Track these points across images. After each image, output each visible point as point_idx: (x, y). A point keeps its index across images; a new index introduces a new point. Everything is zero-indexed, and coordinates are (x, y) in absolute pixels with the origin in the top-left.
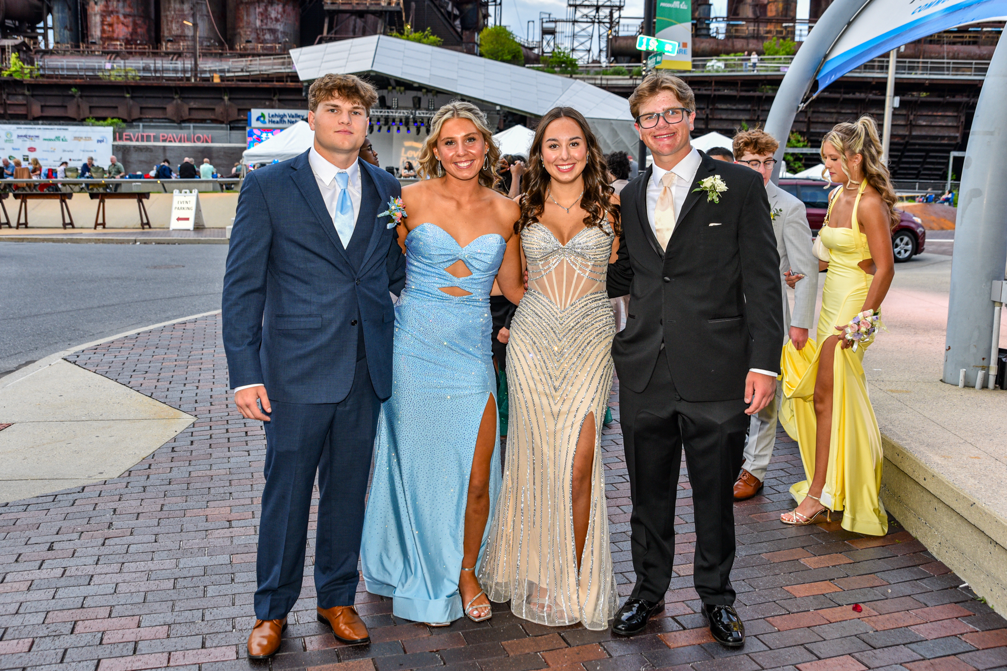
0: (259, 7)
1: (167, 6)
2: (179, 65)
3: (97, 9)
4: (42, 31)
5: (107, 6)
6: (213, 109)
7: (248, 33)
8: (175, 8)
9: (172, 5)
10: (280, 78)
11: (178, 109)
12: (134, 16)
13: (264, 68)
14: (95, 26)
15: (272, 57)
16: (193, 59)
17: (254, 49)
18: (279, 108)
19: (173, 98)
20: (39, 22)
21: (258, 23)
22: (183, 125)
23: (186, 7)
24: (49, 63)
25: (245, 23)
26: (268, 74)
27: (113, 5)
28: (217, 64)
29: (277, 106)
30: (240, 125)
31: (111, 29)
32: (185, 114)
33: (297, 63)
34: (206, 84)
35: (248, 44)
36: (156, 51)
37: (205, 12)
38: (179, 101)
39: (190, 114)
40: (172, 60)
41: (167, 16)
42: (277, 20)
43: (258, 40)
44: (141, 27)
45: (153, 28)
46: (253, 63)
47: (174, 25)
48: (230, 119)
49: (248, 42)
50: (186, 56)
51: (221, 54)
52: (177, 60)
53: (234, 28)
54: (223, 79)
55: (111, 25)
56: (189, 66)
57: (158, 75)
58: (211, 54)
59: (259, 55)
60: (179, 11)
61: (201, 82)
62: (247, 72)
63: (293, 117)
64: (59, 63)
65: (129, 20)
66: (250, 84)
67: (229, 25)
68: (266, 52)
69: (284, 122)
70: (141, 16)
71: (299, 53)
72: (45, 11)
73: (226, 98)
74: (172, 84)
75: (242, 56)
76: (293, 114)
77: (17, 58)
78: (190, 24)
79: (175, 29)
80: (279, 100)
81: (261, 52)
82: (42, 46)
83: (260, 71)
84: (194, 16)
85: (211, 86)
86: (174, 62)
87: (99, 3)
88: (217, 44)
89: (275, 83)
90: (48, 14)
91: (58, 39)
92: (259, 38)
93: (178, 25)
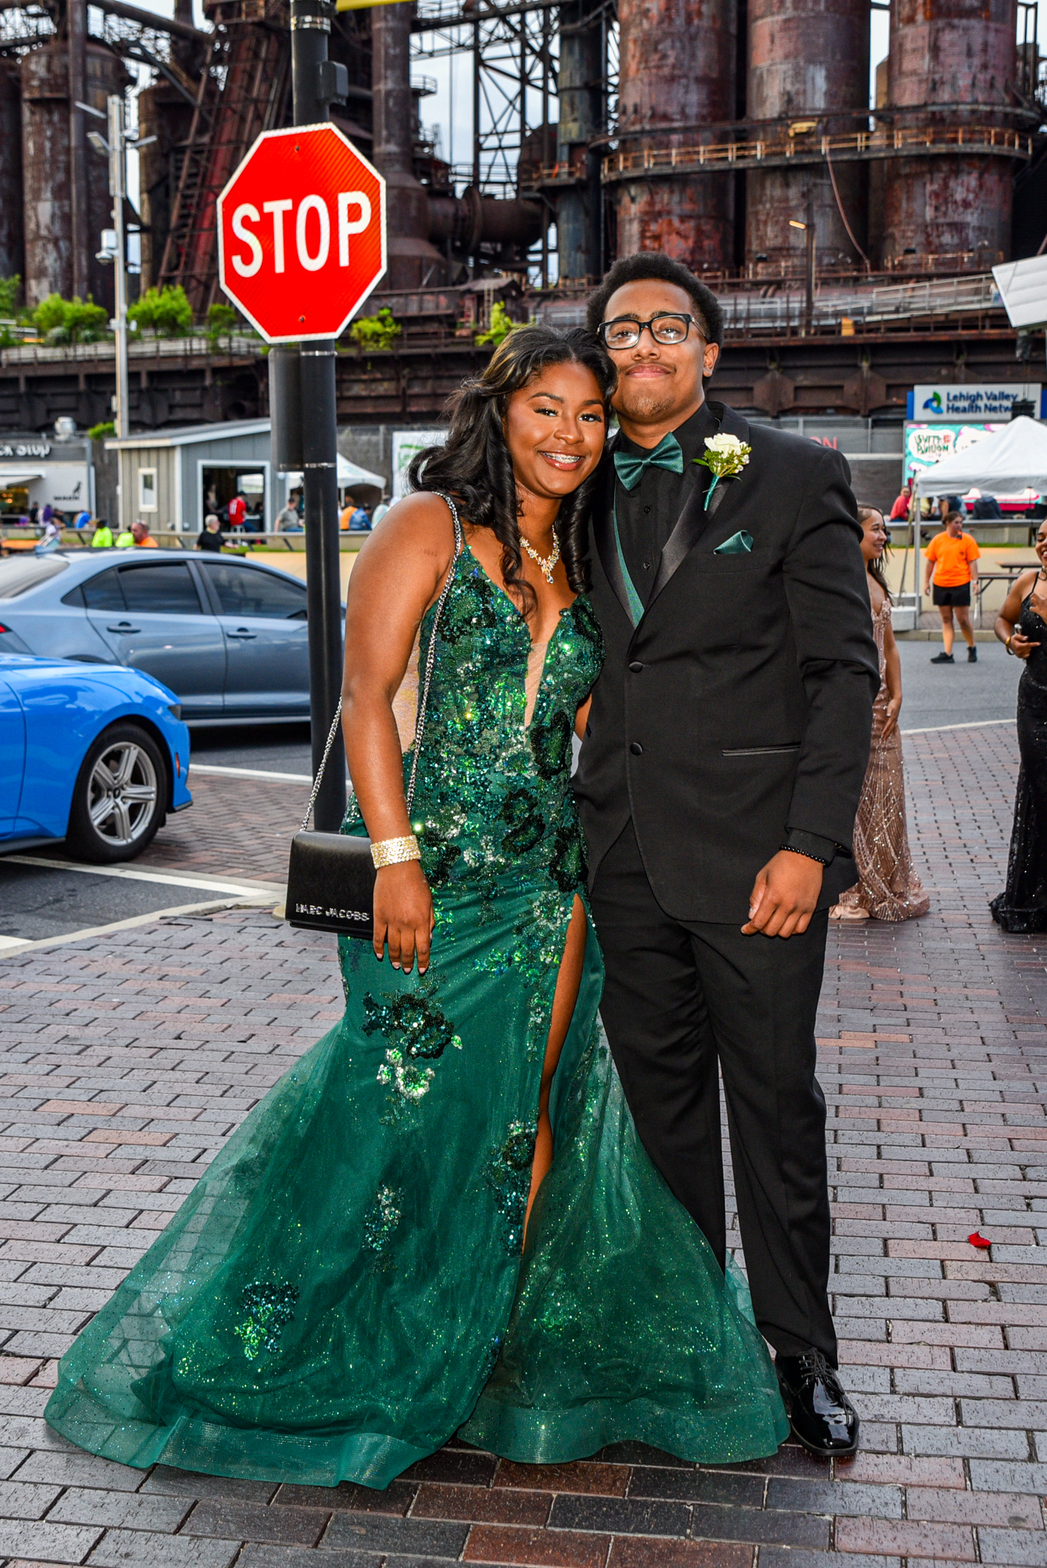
0: (932, 182)
1: (758, 193)
2: (778, 304)
3: (635, 209)
4: (539, 257)
5: (651, 203)
6: (841, 387)
7: (909, 234)
8: (772, 197)
9: (768, 192)
10: (970, 321)
11: (775, 389)
12: (699, 217)
13: (939, 302)
14: (630, 242)
15: (955, 280)
16: (804, 292)
17: (920, 265)
18: (968, 382)
19: (766, 370)
20: (534, 242)
21: (929, 213)
22: (783, 419)
23: (793, 192)
24: (554, 316)
25: (903, 215)
26: (947, 315)
27: (662, 202)
28: (849, 299)
29: (962, 377)
30: (890, 417)
31: (656, 245)
32: (788, 399)
33: (1007, 291)
34: (828, 340)
35: (910, 257)
36: (736, 280)
37: (828, 201)
38: (777, 375)
39: (796, 399)
40: (764, 296)
41: (757, 213)
42: (966, 204)
43: (929, 247)
44: (709, 237)
45: (731, 238)
46: (917, 293)
47: (769, 229)
48: (871, 406)
49: (909, 251)
50: (790, 287)
51: (856, 280)
52: (773, 296)
53: (883, 225)
54: (859, 328)
55: (657, 238)
56: (797, 305)
57: (740, 326)
58: (837, 280)
59: (929, 277)
60: (780, 201)
61: (818, 337)
62: (906, 310)
63: (995, 398)
64: (567, 315)
65: (691, 224)
66: (911, 336)
67: (872, 219)
68: (942, 270)
69: (978, 408)
70: (712, 217)
71: (1010, 273)
72: (545, 222)
73: (865, 365)
74: (765, 342)
75: (895, 280)
76: (996, 393)
77: (503, 310)
78: (801, 226)
79: (771, 236)
80: (968, 365)
81: (932, 269)
82: (538, 283)
83: (931, 309)
84: (808, 211)
85: (838, 342)
86: (767, 300)
87: (638, 199)
88: (849, 260)
89: (960, 332)
90: (549, 226)
91: (566, 271)
92: (929, 243)
93: (777, 228)
